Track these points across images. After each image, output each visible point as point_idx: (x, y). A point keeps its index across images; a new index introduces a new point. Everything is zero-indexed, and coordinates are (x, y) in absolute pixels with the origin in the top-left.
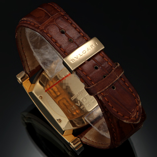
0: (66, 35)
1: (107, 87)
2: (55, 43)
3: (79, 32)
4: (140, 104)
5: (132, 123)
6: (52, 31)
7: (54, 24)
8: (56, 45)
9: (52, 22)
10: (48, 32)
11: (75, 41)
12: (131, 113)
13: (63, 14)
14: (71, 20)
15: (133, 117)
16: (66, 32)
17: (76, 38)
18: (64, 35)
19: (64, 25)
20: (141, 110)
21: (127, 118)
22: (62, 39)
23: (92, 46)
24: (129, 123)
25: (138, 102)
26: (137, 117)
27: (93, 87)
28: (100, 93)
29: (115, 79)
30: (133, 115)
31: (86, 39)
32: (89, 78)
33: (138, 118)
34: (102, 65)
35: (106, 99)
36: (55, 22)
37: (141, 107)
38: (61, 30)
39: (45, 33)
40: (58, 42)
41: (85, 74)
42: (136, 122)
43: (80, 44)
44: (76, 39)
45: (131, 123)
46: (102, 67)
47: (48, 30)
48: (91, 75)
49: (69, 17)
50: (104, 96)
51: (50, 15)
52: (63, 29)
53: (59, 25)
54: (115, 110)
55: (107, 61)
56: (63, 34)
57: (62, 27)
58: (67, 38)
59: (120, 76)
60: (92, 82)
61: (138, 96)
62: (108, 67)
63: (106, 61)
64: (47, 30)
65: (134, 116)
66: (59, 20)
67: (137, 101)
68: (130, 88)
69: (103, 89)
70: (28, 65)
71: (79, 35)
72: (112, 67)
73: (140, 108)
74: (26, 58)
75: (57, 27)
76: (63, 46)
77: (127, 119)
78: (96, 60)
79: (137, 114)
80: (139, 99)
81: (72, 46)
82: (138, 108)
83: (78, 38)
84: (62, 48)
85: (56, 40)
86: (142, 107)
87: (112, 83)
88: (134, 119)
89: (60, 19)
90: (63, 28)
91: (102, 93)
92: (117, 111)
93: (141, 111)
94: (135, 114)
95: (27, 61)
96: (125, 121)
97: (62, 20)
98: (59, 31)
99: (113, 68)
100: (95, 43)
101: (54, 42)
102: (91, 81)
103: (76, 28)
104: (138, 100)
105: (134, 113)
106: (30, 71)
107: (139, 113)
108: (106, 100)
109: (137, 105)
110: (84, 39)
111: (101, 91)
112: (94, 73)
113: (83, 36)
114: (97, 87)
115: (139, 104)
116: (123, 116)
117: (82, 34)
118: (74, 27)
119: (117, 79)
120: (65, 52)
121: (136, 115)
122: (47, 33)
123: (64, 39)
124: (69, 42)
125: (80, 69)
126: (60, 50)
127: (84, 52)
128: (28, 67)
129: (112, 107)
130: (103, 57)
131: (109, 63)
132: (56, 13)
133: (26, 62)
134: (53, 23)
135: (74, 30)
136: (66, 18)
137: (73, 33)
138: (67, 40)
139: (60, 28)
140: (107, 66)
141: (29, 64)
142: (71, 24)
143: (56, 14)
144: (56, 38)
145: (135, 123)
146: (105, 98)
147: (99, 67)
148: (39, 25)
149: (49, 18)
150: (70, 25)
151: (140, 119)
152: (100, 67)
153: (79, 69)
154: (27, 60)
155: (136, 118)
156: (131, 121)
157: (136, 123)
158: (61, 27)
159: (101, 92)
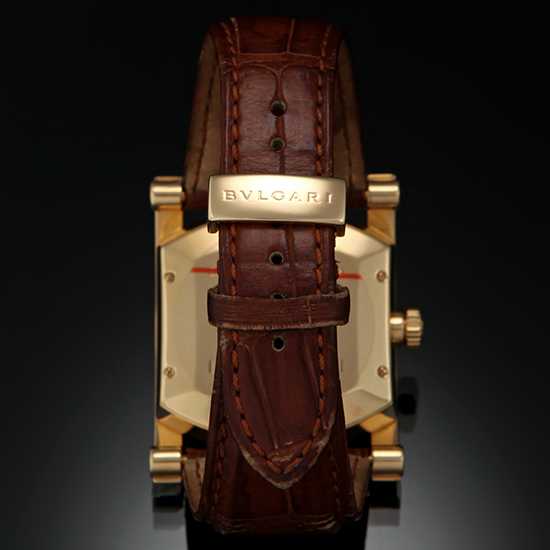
0: (277, 123)
1: (260, 328)
2: (232, 123)
3: (318, 141)
4: (322, 443)
5: (264, 475)
6: (253, 88)
7: (274, 74)
8: (231, 128)
9: (275, 65)
10: (242, 82)
11: (286, 154)
12: (276, 447)
13: (322, 67)
14: (325, 97)
16: (286, 116)
17: (296, 148)
18: (272, 118)
19: (295, 94)
20: (314, 461)
21: (259, 451)
22: (259, 125)
23: (311, 195)
24: (255, 468)
25: (322, 432)
26: (288, 469)
27: (225, 300)
28: (231, 330)
29: (296, 322)
31: (320, 169)
32: (234, 271)
33: (290, 474)
34: (297, 261)
35: (235, 358)
36: (281, 70)
37: (319, 451)
38: (277, 102)
39: (232, 79)
40: (244, 124)
41: (234, 253)
42: (277, 482)
43: (293, 170)
44: (294, 152)
45: (261, 472)
46: (292, 266)
47: (246, 76)
48: (244, 266)
49: (328, 85)
50: (235, 346)
51: (289, 46)
52: (285, 101)
53: (284, 85)
54: (239, 406)
55: (320, 262)
56: (271, 115)
57: (287, 95)
58: (272, 130)
59: (318, 325)
60: (233, 288)
61: (333, 415)
62: (307, 279)
63: (315, 261)
64: (242, 75)
65: (283, 460)
66: (298, 75)
67: (316, 428)
68: (322, 378)
69: (244, 323)
70: (199, 167)
71: (311, 146)
72: (319, 287)
73: (312, 452)
75: (277, 86)
76: (245, 144)
77: (255, 455)
78: (293, 239)
80: (327, 426)
81: (266, 160)
82: (308, 446)
83: (302, 152)
84: (237, 147)
85: (240, 116)
86: (322, 453)
87: (280, 328)
88: (276, 469)
89: (300, 73)
90: (287, 99)
91: (235, 335)
92: (241, 411)
93: (312, 464)
94: (288, 458)
95: (202, 155)
96: (247, 456)
97: (305, 79)
98: (271, 98)
99: (318, 291)
100: (328, 194)
101: (231, 117)
103: (318, 124)
104: (325, 427)
107: (301, 463)
108: (232, 359)
109: (311, 438)
110: (314, 167)
111: (237, 327)
112: (258, 266)
113: (318, 158)
114: (234, 307)
115: (321, 439)
116: (252, 439)
117: (320, 151)
118: (317, 117)
119: (302, 326)
120: (235, 162)
121: (289, 463)
122: (235, 84)
123: (262, 128)
124: (269, 143)
125: (233, 229)
126: (230, 147)
127: (278, 196)
128: (198, 174)
130: (318, 245)
131: (318, 271)
132: (308, 53)
133: (197, 155)
134: (273, 70)
135: (310, 123)
136: (320, 83)
137: (300, 130)
138: (269, 137)
139: (279, 95)
140: (308, 275)
141: (203, 166)
142: (319, 105)
143: (306, 55)
144: (245, 113)
145: (270, 480)
146: (234, 353)
147: (286, 261)
148: (239, 52)
149: (278, 51)
150: (311, 104)
151: (294, 484)
152: (287, 265)
153: (229, 228)
154: (205, 154)
155: (283, 471)
156: (263, 469)
157: (274, 483)
158: (284, 93)
159: (236, 331)
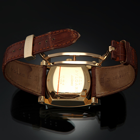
12: (72, 37)
15: (74, 37)
20: (75, 31)
24: (76, 40)
30: (74, 36)
33: (77, 34)
37: (73, 30)
54: (64, 44)
68: (60, 31)
74: (31, 90)
77: (73, 41)
79: (75, 34)
102: (43, 49)
104: (69, 30)
105: (73, 35)
106: (41, 94)
108: (56, 46)
109: (71, 32)
115: (71, 30)
128: (37, 93)
129: (62, 45)
146: (54, 46)
156: (76, 39)
157: (79, 37)
